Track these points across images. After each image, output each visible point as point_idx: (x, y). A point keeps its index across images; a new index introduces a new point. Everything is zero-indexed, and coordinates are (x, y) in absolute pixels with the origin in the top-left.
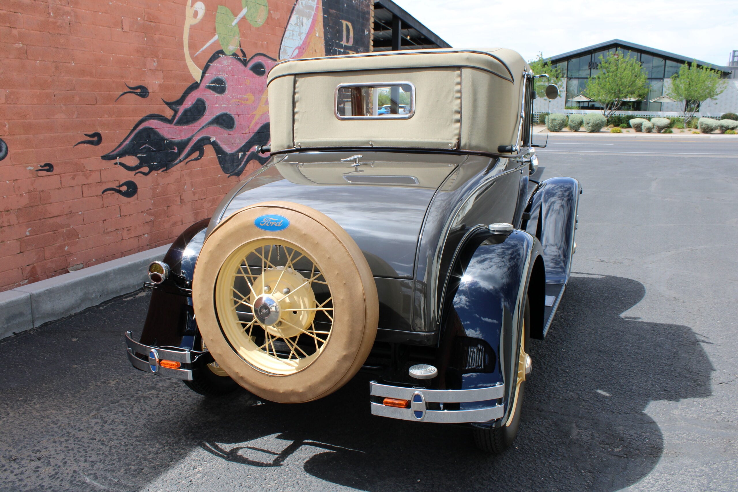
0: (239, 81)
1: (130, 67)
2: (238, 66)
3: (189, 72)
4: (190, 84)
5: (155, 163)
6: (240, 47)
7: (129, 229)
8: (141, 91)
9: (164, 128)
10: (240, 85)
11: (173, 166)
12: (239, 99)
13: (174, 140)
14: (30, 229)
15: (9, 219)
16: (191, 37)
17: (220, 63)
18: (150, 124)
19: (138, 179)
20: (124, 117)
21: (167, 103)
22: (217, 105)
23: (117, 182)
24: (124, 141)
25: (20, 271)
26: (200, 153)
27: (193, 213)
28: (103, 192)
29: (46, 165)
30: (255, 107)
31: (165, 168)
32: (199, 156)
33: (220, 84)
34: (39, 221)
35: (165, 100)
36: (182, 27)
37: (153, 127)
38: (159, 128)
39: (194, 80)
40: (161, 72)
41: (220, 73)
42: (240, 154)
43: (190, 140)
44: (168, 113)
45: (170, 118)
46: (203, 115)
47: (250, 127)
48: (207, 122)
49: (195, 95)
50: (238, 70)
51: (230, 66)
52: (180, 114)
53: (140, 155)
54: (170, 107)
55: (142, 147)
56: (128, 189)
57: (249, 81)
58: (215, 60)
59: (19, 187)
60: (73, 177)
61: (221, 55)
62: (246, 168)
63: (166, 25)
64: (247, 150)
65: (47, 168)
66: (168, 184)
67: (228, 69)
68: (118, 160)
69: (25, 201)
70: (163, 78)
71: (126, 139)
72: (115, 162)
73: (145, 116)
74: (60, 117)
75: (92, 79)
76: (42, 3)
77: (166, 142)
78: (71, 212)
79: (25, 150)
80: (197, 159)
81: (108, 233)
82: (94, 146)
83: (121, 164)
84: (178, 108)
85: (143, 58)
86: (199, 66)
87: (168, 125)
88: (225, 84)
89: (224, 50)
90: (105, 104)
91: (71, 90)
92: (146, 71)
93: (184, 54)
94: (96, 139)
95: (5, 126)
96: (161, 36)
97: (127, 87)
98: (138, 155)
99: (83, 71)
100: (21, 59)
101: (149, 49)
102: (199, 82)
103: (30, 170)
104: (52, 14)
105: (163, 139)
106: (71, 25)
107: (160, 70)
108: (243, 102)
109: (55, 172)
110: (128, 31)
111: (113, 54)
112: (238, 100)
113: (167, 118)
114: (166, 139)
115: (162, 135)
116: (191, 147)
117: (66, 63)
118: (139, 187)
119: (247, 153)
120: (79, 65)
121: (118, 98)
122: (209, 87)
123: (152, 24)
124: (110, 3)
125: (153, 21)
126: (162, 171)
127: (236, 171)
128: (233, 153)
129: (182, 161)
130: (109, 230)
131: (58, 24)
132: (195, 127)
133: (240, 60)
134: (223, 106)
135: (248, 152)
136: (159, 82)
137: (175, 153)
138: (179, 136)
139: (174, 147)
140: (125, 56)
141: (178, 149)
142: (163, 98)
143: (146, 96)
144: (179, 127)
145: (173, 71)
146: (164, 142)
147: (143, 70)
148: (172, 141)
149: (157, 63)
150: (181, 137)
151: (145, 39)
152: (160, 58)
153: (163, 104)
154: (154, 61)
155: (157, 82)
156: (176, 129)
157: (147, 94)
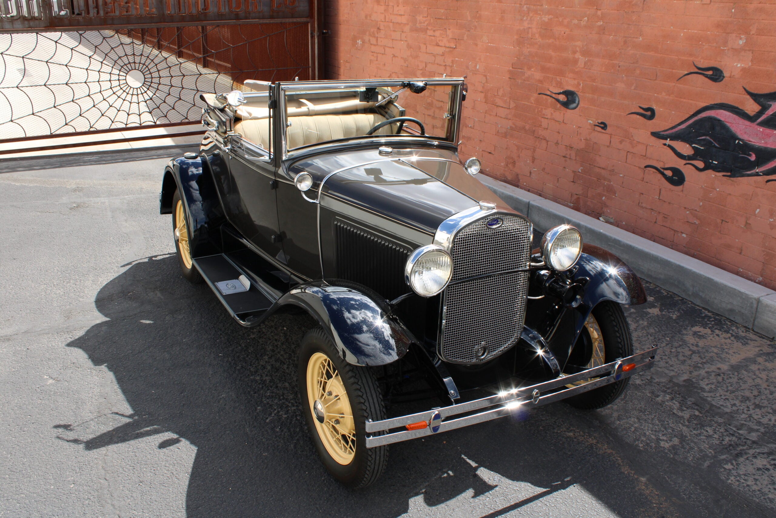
1: (704, 44)
5: (714, 162)
7: (666, 216)
8: (713, 73)
9: (739, 124)
11: (743, 176)
13: (753, 143)
14: (582, 168)
15: (570, 154)
18: (717, 114)
19: (687, 171)
20: (685, 98)
21: (752, 95)
23: (662, 163)
24: (679, 124)
25: (570, 195)
27: (763, 251)
28: (646, 167)
29: (602, 123)
31: (729, 174)
34: (589, 165)
35: (747, 89)
37: (722, 119)
38: (730, 123)
40: (751, 52)
44: (752, 107)
45: (751, 113)
52: (771, 113)
53: (696, 146)
54: (755, 100)
55: (700, 138)
56: (673, 176)
59: (580, 133)
60: (620, 141)
65: (602, 126)
66: (730, 194)
68: (668, 142)
69: (582, 145)
70: (752, 61)
71: (682, 123)
72: (664, 143)
73: (713, 103)
74: (620, 86)
75: (656, 55)
77: (738, 142)
78: (613, 170)
79: (590, 107)
81: (642, 207)
82: (646, 120)
83: (669, 146)
84: (769, 103)
85: (724, 34)
87: (747, 123)
90: (665, 81)
91: (634, 63)
92: (725, 50)
94: (649, 113)
95: (580, 85)
96: (760, 5)
97: (694, 67)
98: (693, 145)
99: (649, 46)
100: (600, 34)
101: (735, 23)
103: (590, 123)
105: (734, 137)
106: (645, 3)
107: (749, 50)
109: (607, 131)
110: (708, 2)
111: (684, 29)
113: (746, 114)
114: (740, 140)
115: (734, 132)
117: (634, 38)
118: (686, 179)
120: (645, 40)
121: (681, 78)
126: (723, 176)
129: (761, 175)
130: (644, 205)
131: (633, 3)
136: (742, 65)
137: (749, 160)
138: (763, 142)
139: (751, 153)
140: (700, 32)
141: (756, 156)
142: (745, 87)
143: (718, 80)
144: (765, 129)
145: (772, 52)
146: (735, 142)
147: (722, 48)
148: (749, 144)
149: (744, 41)
150: (766, 143)
151: (733, 10)
152: (753, 34)
153: (744, 94)
154: (741, 39)
155: (739, 65)
156: (760, 130)
157: (722, 77)
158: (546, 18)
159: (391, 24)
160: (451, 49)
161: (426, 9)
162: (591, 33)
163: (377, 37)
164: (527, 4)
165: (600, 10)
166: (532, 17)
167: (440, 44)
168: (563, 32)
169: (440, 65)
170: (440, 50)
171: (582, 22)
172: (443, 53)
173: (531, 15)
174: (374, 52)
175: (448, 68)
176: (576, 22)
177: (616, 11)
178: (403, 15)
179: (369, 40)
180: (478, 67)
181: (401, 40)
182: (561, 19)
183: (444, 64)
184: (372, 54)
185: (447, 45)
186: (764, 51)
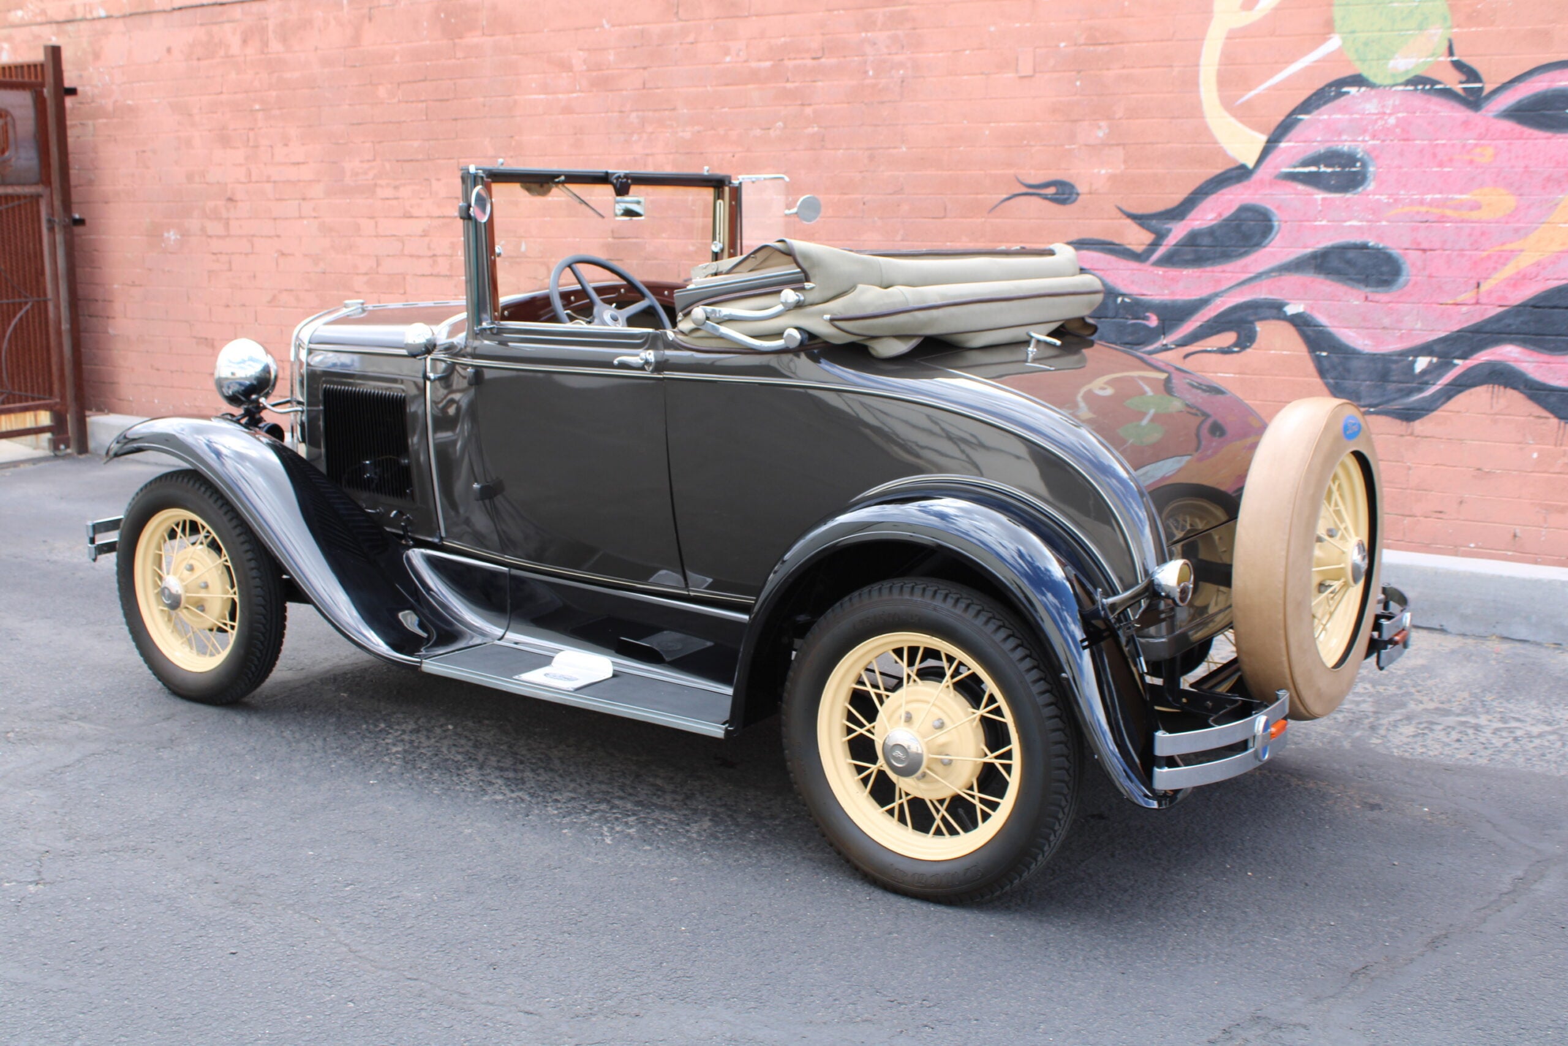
0: (1435, 155)
1: (1032, 143)
2: (1436, 112)
3: (1216, 142)
4: (1218, 171)
6: (1451, 53)
8: (1058, 190)
9: (1117, 269)
10: (1441, 165)
12: (1431, 204)
13: (1149, 298)
16: (1228, 59)
17: (1343, 110)
20: (1008, 241)
21: (1134, 217)
22: (1324, 223)
26: (1239, 337)
30: (1517, 230)
32: (1236, 345)
33: (1343, 166)
35: (1125, 208)
36: (1199, 40)
38: (1103, 270)
39: (1234, 160)
40: (1121, 148)
41: (1344, 137)
42: (1422, 363)
43: (1203, 303)
45: (1139, 249)
46: (1258, 245)
47: (1484, 287)
48: (1275, 263)
49: (1231, 197)
50: (1430, 123)
51: (1390, 114)
52: (1174, 242)
54: (1141, 225)
57: (1490, 151)
58: (1325, 103)
61: (1353, 90)
62: (1451, 405)
63: (1145, 44)
64: (1458, 353)
67: (1380, 123)
70: (1125, 162)
74: (871, 239)
75: (940, 173)
76: (856, 58)
77: (1122, 301)
80: (1225, 351)
84: (1166, 226)
85: (1068, 124)
86: (1257, 127)
87: (1133, 265)
88: (1364, 165)
89: (1365, 74)
90: (964, 218)
91: (895, 193)
92: (1074, 149)
93: (1200, 102)
96: (1125, 71)
97: (1019, 185)
99: (922, 159)
100: (815, 149)
101: (1085, 103)
102: (1250, 165)
104: (871, 73)
105: (1113, 294)
106: (905, 84)
107: (1118, 145)
108: (1449, 212)
110: (1030, 73)
111: (990, 122)
112: (1423, 209)
113: (1129, 250)
114: (1123, 295)
115: (1110, 284)
116: (1205, 319)
117: (889, 148)
119: (1456, 361)
120: (914, 150)
121: (996, 206)
122: (1292, 177)
123: (1100, 48)
124: (992, 29)
125: (1105, 41)
127: (1396, 405)
128: (1383, 355)
129: (1171, 349)
131: (880, 87)
132: (1229, 275)
133: (1447, 93)
134: (1348, 223)
135: (1464, 357)
136: (1110, 171)
137: (1146, 327)
138: (1166, 292)
139: (1147, 314)
140: (1021, 124)
141: (1159, 319)
142: (1120, 205)
143: (1069, 201)
144: (1166, 269)
145: (1157, 143)
146: (1115, 301)
147: (1067, 147)
148: (1142, 300)
149: (1107, 131)
150: (1172, 293)
151: (1078, 83)
152: (1120, 119)
153: (1120, 218)
154: (1099, 128)
155: (1103, 172)
156: (1158, 274)
157: (1074, 196)
158: (687, 134)
159: (268, 187)
160: (448, 220)
161: (368, 145)
162: (794, 150)
163: (228, 219)
164: (637, 110)
165: (810, 105)
166: (652, 133)
167: (415, 212)
168: (730, 155)
169: (419, 257)
170: (417, 226)
171: (771, 132)
172: (424, 231)
173: (649, 129)
174: (221, 253)
175: (440, 260)
176: (758, 132)
177: (845, 105)
178: (303, 163)
179: (203, 229)
180: (523, 248)
181: (301, 217)
182: (721, 131)
183: (431, 253)
184: (214, 257)
185: (437, 212)
186: (1145, 143)
